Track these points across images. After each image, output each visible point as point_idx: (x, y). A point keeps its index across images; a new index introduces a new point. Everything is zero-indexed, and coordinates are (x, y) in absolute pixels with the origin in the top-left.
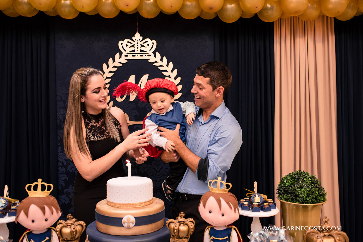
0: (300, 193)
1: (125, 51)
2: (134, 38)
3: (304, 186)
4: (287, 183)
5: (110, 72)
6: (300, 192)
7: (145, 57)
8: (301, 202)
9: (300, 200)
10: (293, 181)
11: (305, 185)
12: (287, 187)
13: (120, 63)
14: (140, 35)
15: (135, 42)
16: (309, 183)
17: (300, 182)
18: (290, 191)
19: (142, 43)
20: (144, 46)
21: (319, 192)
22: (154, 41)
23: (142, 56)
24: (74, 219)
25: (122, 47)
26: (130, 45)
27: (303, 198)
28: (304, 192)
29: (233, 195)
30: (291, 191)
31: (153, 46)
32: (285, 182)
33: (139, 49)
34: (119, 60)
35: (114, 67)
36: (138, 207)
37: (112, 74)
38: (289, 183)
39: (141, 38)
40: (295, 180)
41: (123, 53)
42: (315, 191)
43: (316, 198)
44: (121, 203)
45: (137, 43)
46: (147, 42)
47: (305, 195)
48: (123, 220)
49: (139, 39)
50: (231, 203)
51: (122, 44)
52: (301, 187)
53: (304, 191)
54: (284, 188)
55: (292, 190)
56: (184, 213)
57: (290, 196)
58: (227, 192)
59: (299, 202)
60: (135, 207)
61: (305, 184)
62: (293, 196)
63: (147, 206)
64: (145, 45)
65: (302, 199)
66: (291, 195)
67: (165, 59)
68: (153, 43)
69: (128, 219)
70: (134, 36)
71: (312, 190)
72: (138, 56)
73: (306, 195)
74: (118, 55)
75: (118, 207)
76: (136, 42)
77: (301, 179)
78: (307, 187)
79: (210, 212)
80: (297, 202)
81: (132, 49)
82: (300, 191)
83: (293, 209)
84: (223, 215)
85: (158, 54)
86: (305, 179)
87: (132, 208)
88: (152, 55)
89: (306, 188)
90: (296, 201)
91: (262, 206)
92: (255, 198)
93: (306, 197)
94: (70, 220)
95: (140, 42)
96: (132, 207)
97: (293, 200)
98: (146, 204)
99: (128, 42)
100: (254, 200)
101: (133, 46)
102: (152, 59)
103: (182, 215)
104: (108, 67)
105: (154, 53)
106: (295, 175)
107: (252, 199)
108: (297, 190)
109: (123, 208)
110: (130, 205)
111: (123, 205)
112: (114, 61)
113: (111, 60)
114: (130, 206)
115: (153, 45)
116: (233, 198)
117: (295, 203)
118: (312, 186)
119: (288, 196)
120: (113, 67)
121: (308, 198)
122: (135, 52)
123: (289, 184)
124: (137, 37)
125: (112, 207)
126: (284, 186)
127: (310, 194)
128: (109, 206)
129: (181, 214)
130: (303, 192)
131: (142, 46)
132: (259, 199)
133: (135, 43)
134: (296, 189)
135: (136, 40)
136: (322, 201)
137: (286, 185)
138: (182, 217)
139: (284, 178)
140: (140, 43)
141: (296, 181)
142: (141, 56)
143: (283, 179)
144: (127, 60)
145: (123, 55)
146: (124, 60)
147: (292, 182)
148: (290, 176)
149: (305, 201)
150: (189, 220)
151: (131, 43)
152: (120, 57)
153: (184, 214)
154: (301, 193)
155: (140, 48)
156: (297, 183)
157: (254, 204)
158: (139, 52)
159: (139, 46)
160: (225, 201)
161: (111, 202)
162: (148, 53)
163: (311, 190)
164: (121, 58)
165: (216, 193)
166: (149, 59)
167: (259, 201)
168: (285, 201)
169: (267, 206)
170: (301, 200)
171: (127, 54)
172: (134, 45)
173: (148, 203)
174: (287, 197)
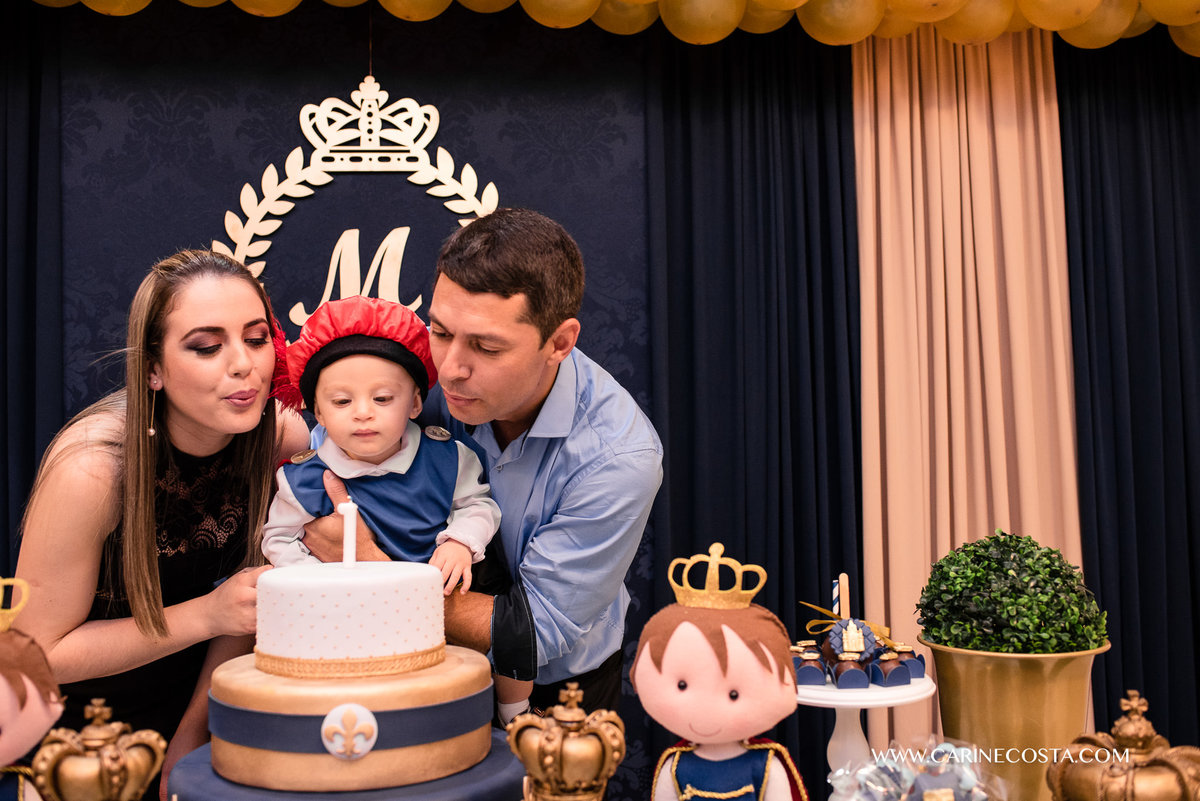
0: (1015, 613)
1: (325, 140)
2: (355, 96)
3: (1027, 587)
4: (959, 580)
5: (269, 216)
6: (1014, 608)
7: (398, 164)
8: (1019, 645)
9: (1015, 640)
10: (984, 568)
11: (1032, 584)
12: (961, 593)
13: (305, 183)
14: (378, 86)
15: (359, 109)
16: (1043, 574)
17: (1011, 572)
18: (973, 609)
19: (385, 114)
20: (394, 127)
21: (1081, 608)
22: (431, 110)
23: (387, 159)
24: (117, 726)
25: (315, 126)
26: (342, 120)
27: (1026, 630)
28: (1030, 609)
29: (771, 614)
30: (977, 605)
31: (425, 127)
32: (952, 574)
33: (376, 137)
34: (302, 175)
35: (284, 198)
36: (385, 672)
37: (275, 224)
38: (966, 577)
39: (384, 96)
40: (989, 564)
41: (315, 149)
42: (1069, 603)
43: (1072, 630)
44: (317, 658)
45: (370, 115)
46: (404, 110)
47: (1031, 621)
48: (327, 726)
49: (377, 100)
50: (767, 646)
51: (312, 116)
52: (1017, 591)
53: (1030, 604)
54: (951, 597)
55: (981, 602)
56: (579, 688)
57: (974, 624)
58: (747, 605)
59: (1011, 649)
60: (373, 673)
61: (1031, 579)
62: (987, 626)
63: (422, 671)
64: (398, 120)
65: (1023, 637)
66: (980, 624)
67: (469, 172)
68: (427, 116)
69: (349, 722)
70: (358, 89)
71: (1059, 602)
72: (370, 159)
73: (1037, 621)
74: (296, 155)
75: (303, 675)
76: (365, 109)
77: (1014, 560)
78: (1039, 590)
79: (682, 686)
80: (1005, 650)
81: (351, 134)
82: (1013, 604)
83: (982, 674)
84: (734, 696)
85: (443, 155)
86: (1029, 561)
87: (360, 677)
88: (424, 157)
89: (1036, 594)
90: (1001, 643)
91: (873, 667)
92: (844, 637)
93: (1038, 628)
94: (98, 726)
95: (381, 109)
96: (360, 674)
97: (986, 643)
98: (420, 661)
99: (336, 110)
100: (842, 645)
101: (354, 124)
102: (423, 174)
103: (573, 694)
104: (260, 197)
105: (431, 149)
106: (986, 547)
107: (835, 642)
108: (1001, 603)
109: (323, 678)
110: (354, 665)
111: (323, 665)
112: (282, 176)
113: (271, 173)
114: (353, 671)
115: (426, 121)
116: (770, 628)
117: (997, 651)
118: (1057, 584)
119: (968, 626)
120: (280, 199)
121: (1045, 631)
122: (359, 145)
123: (968, 583)
124: (370, 91)
125: (280, 675)
126: (947, 592)
127: (1051, 618)
128: (267, 672)
129: (567, 692)
130: (1024, 610)
131: (386, 125)
132: (862, 640)
133: (361, 115)
134: (999, 599)
135: (365, 104)
136: (1095, 641)
137: (958, 587)
138: (574, 703)
139: (944, 563)
140: (378, 116)
141: (995, 570)
142: (381, 159)
143: (942, 567)
144: (330, 173)
145: (316, 157)
146: (318, 174)
147: (979, 575)
148: (967, 553)
149: (1035, 645)
150: (601, 715)
151: (347, 114)
152: (307, 163)
153: (581, 692)
154: (1018, 613)
155: (378, 133)
156: (999, 577)
157: (843, 657)
158: (376, 145)
159: (377, 125)
160: (743, 638)
161: (273, 658)
162: (408, 151)
163: (1052, 602)
164: (309, 165)
165: (705, 609)
166: (412, 173)
167: (862, 648)
168: (956, 647)
169: (892, 666)
170: (1020, 640)
171: (331, 151)
172: (356, 121)
173: (428, 660)
174: (965, 630)
